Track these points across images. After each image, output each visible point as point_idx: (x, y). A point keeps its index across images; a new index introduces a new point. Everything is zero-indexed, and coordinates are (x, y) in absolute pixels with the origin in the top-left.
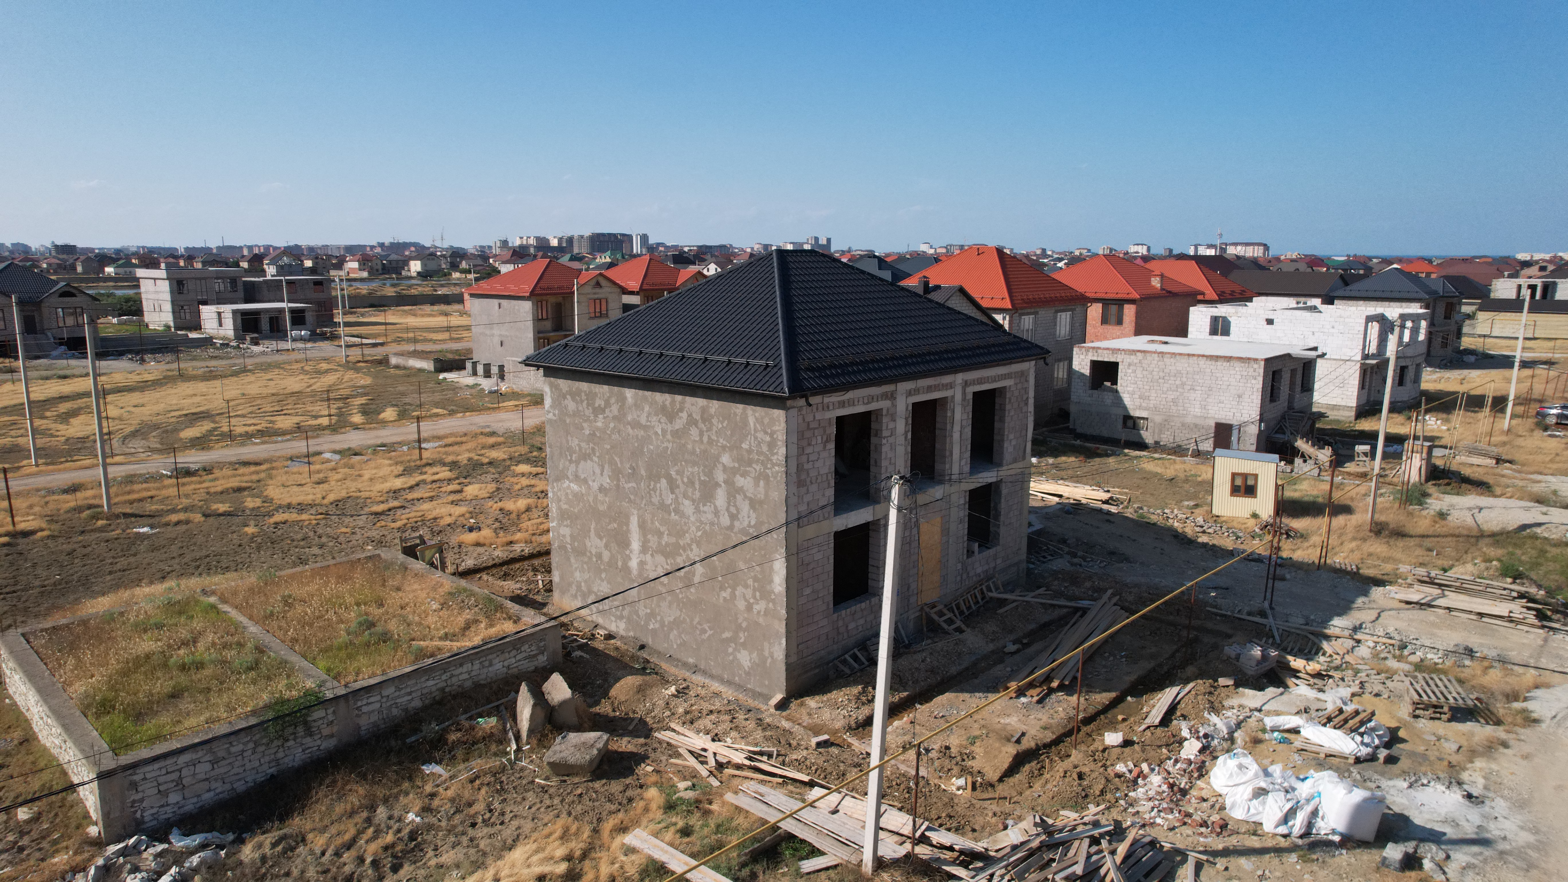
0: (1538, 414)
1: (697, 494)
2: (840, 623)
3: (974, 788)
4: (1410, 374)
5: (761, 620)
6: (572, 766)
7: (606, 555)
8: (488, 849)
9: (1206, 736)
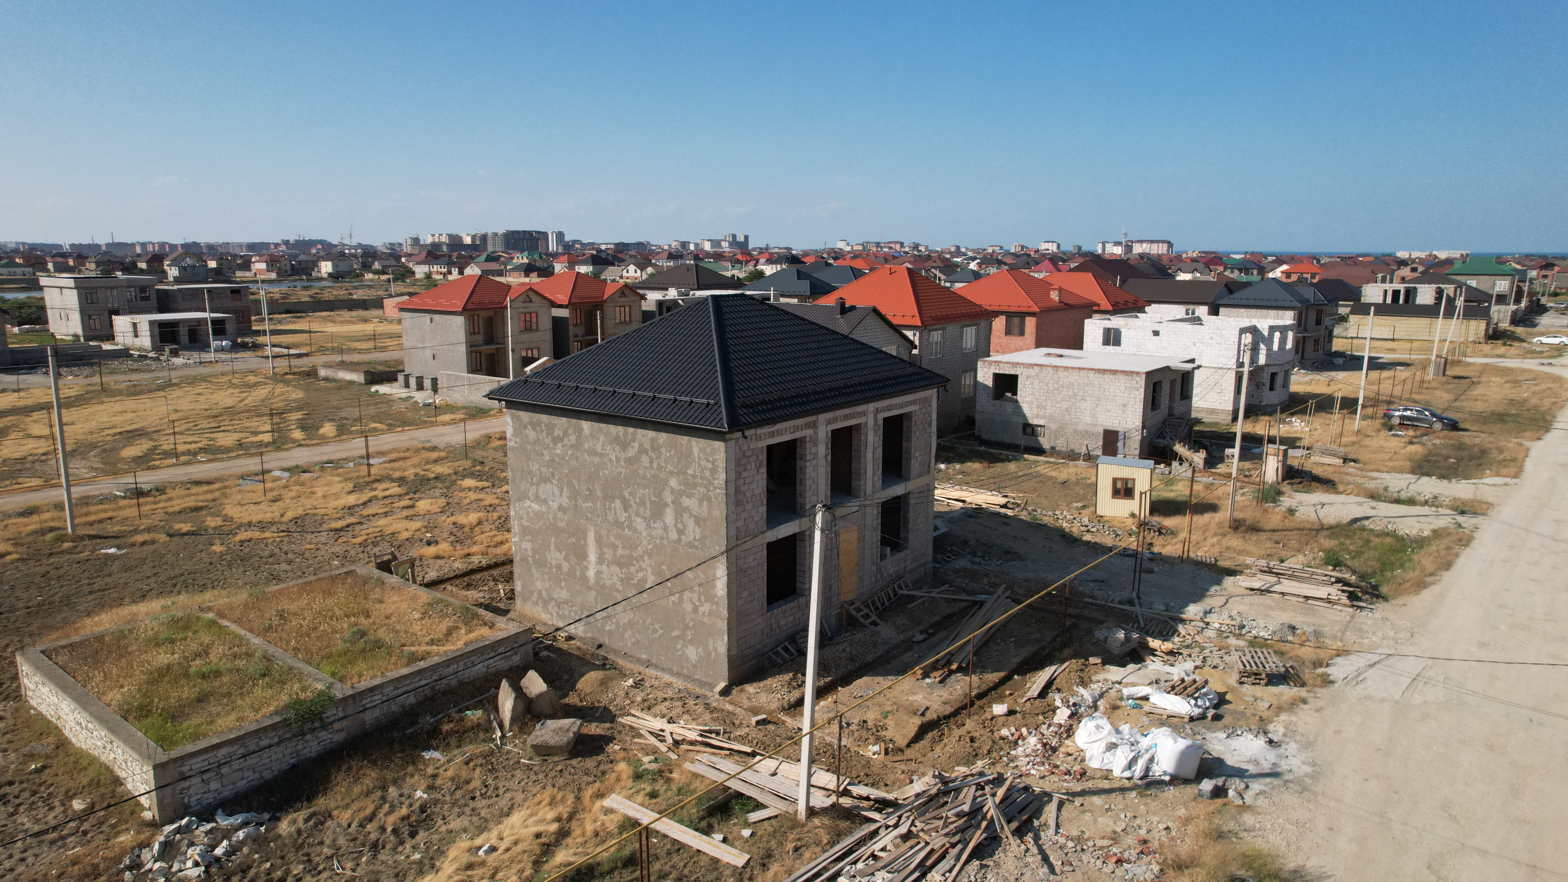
0: (1385, 415)
1: (648, 513)
2: (773, 620)
3: (887, 753)
4: (1279, 380)
5: (706, 620)
6: (552, 747)
7: (565, 567)
8: (488, 816)
9: (1075, 705)
